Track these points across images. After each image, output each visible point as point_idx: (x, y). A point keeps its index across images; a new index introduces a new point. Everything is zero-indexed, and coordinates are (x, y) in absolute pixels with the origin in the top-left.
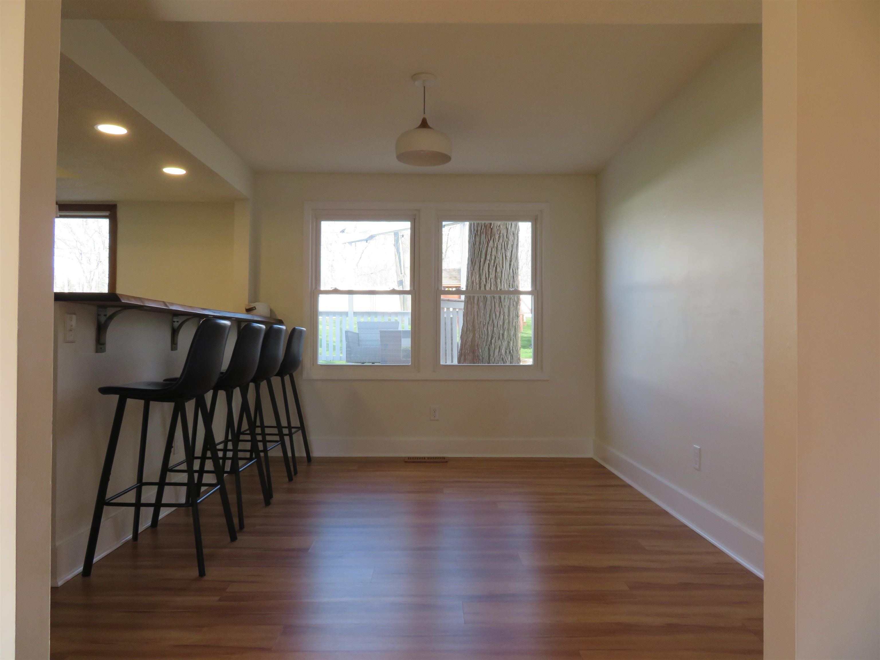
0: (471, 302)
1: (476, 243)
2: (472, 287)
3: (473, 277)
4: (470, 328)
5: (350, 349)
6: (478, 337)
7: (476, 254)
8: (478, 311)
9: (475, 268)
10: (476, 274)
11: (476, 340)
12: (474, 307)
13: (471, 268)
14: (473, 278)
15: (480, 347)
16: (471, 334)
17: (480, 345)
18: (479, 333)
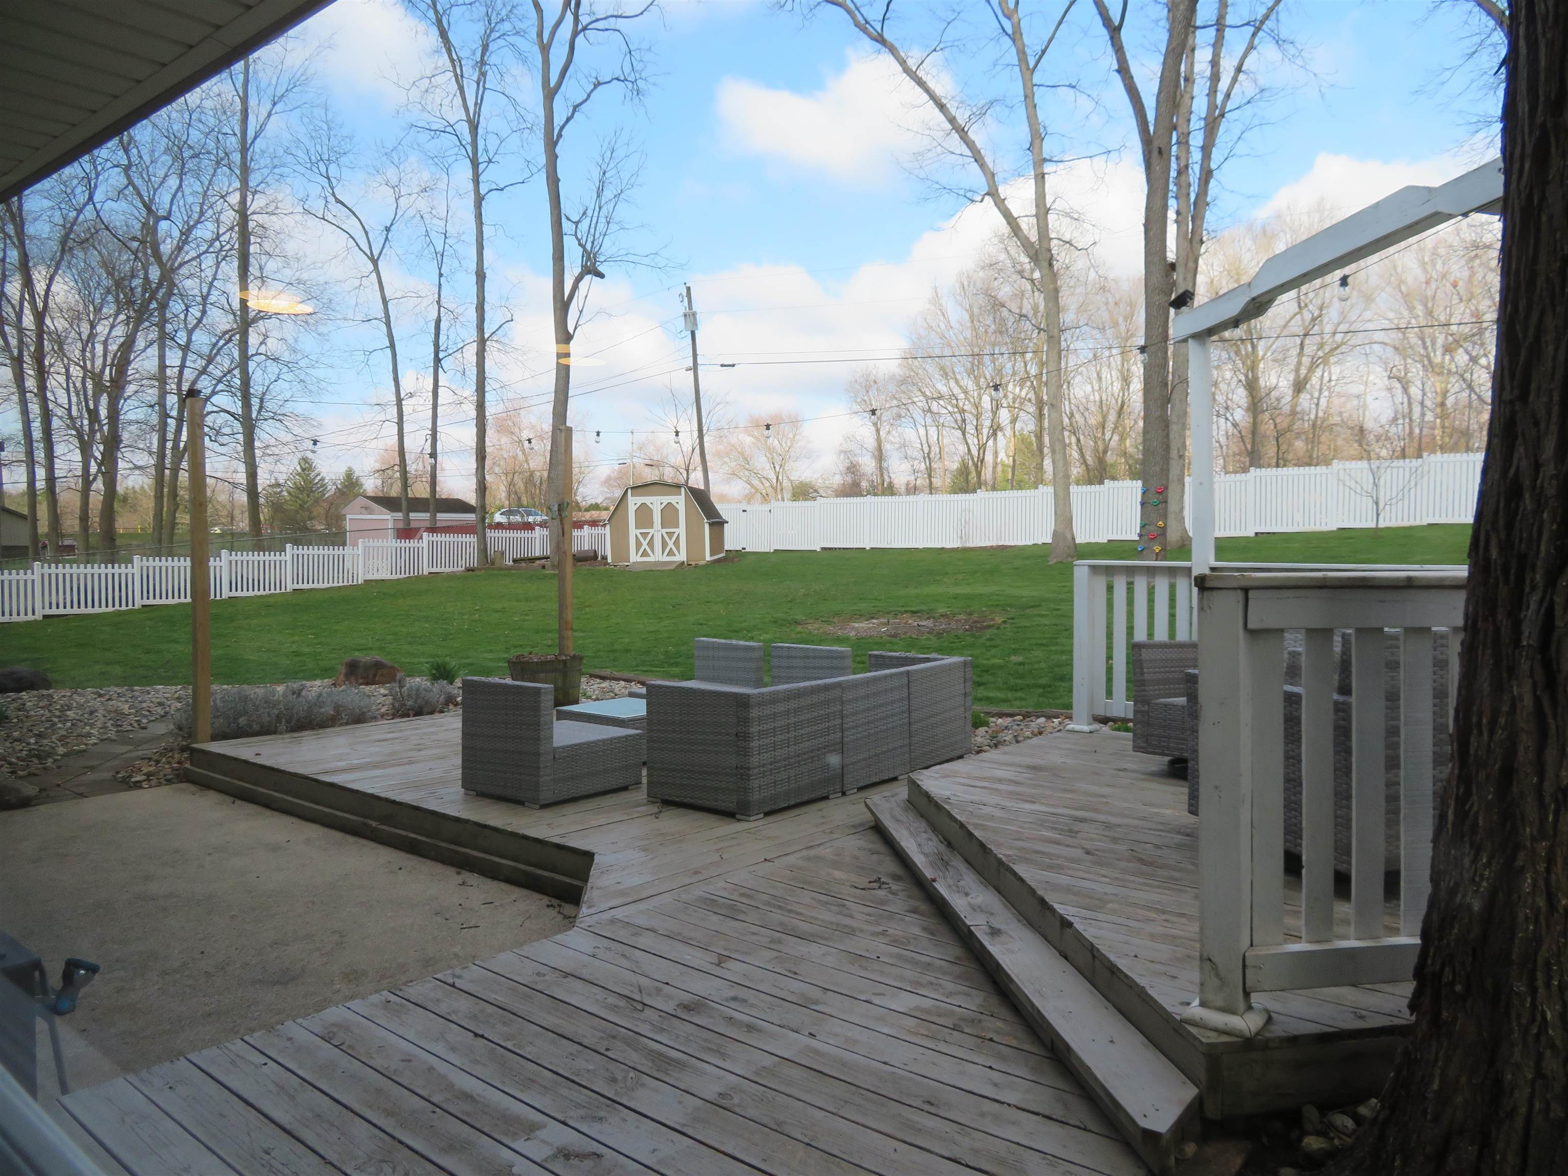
0: (1497, 630)
1: (1543, 198)
2: (1510, 526)
3: (1520, 449)
4: (1481, 822)
5: (1146, 708)
6: (1541, 902)
7: (1541, 282)
8: (1546, 703)
9: (1533, 386)
10: (1536, 423)
11: (1521, 917)
12: (1511, 670)
13: (1508, 387)
14: (1520, 460)
15: (1548, 985)
16: (1489, 864)
17: (1548, 964)
18: (1548, 871)
